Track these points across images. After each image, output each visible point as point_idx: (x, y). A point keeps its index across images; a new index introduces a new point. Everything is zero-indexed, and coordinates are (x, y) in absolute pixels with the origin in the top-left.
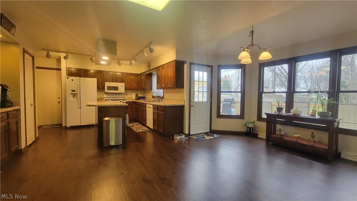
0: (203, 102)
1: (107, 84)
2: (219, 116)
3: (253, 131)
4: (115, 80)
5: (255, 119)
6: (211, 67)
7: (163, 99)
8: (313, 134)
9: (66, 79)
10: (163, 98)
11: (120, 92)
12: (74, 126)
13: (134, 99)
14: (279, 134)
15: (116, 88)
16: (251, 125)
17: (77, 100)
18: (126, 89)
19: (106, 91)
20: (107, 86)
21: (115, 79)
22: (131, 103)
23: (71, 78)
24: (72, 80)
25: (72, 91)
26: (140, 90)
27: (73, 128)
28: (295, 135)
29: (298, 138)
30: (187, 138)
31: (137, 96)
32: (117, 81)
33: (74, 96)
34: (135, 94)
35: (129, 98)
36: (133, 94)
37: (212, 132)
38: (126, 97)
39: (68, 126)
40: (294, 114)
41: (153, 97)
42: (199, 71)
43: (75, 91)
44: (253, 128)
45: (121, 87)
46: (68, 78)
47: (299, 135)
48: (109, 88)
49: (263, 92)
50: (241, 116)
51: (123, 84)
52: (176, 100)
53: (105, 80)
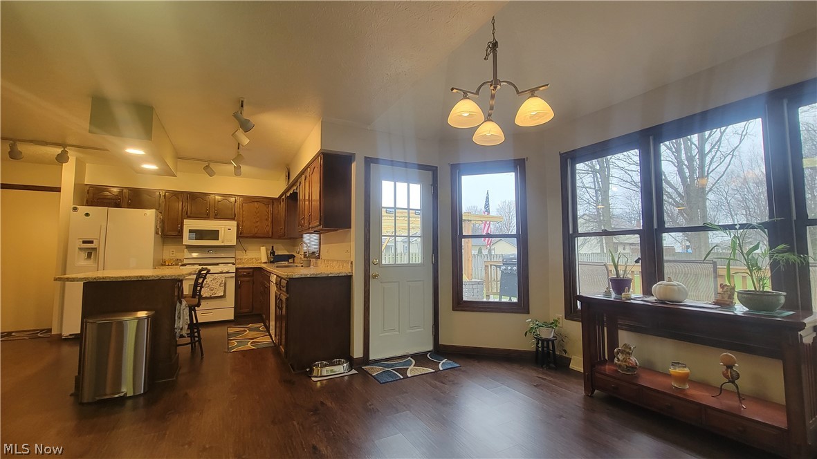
0: (409, 266)
1: (189, 224)
2: (460, 304)
3: (554, 350)
4: (211, 214)
5: (561, 313)
6: (434, 170)
7: (320, 258)
8: (730, 367)
9: (72, 211)
10: (318, 256)
11: (222, 244)
13: (265, 261)
14: (623, 364)
15: (214, 235)
16: (547, 333)
18: (240, 236)
19: (186, 241)
20: (191, 230)
22: (251, 270)
23: (83, 209)
24: (87, 215)
25: (84, 242)
26: (279, 237)
28: (674, 371)
29: (684, 379)
31: (273, 253)
32: (216, 217)
33: (89, 256)
34: (267, 250)
35: (253, 259)
36: (263, 249)
37: (441, 351)
38: (245, 257)
39: (66, 333)
40: (663, 297)
42: (395, 179)
43: (92, 242)
44: (553, 341)
45: (227, 231)
46: (75, 209)
47: (686, 370)
48: (200, 234)
49: (576, 234)
50: (522, 306)
51: (233, 225)
52: (337, 262)
53: (184, 214)
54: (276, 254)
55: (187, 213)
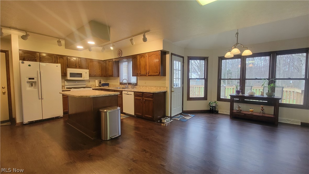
0: (178, 88)
1: (70, 71)
2: (189, 99)
3: (215, 109)
5: (216, 100)
6: (183, 57)
7: (137, 85)
8: (262, 108)
9: (21, 63)
11: (84, 79)
12: (33, 121)
13: (98, 86)
14: (239, 110)
15: (80, 75)
16: (214, 105)
17: (37, 89)
18: (90, 76)
19: (69, 78)
20: (70, 73)
21: (78, 65)
23: (27, 63)
24: (29, 65)
25: (30, 79)
26: (105, 76)
27: (32, 123)
28: (251, 110)
29: (252, 111)
30: (172, 120)
31: (100, 83)
33: (32, 85)
35: (92, 85)
36: (97, 81)
38: (89, 84)
39: (26, 121)
41: (121, 84)
42: (176, 60)
43: (33, 79)
44: (215, 107)
45: (85, 73)
46: (23, 63)
47: (253, 110)
48: (72, 75)
49: (221, 79)
50: (205, 98)
51: (87, 71)
52: (155, 87)
53: (66, 66)
54: (102, 83)
55: (67, 65)
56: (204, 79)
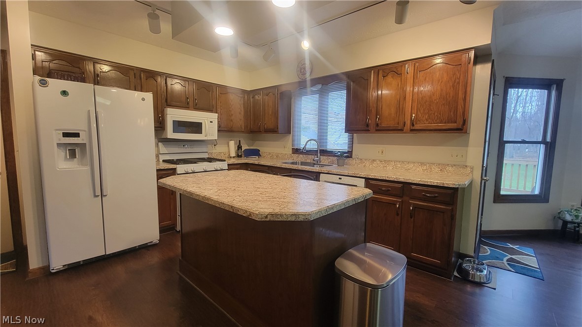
1: (173, 115)
2: (499, 198)
4: (191, 104)
5: (577, 203)
7: (351, 157)
9: (37, 85)
10: (349, 154)
11: (205, 138)
12: (80, 262)
15: (196, 127)
17: (87, 169)
18: (220, 130)
19: (170, 134)
20: (173, 121)
21: (192, 100)
23: (56, 84)
24: (64, 93)
25: (66, 135)
27: (75, 269)
31: (239, 147)
33: (73, 154)
35: (221, 153)
37: (483, 236)
38: (215, 152)
39: (57, 264)
41: (296, 151)
43: (77, 135)
46: (43, 83)
50: (543, 197)
52: (422, 164)
53: (164, 101)
55: (166, 100)
56: (544, 142)
